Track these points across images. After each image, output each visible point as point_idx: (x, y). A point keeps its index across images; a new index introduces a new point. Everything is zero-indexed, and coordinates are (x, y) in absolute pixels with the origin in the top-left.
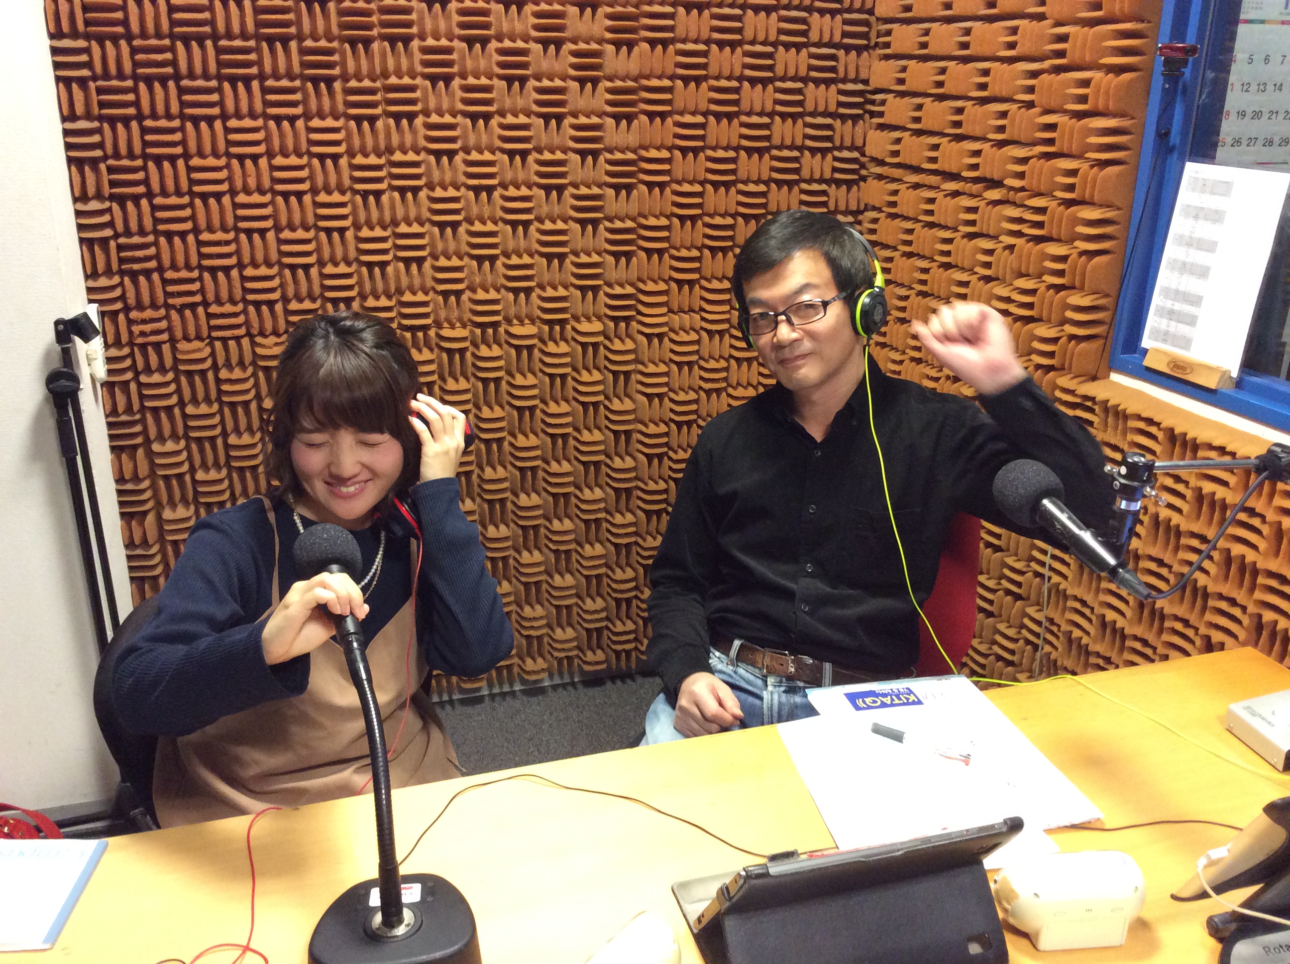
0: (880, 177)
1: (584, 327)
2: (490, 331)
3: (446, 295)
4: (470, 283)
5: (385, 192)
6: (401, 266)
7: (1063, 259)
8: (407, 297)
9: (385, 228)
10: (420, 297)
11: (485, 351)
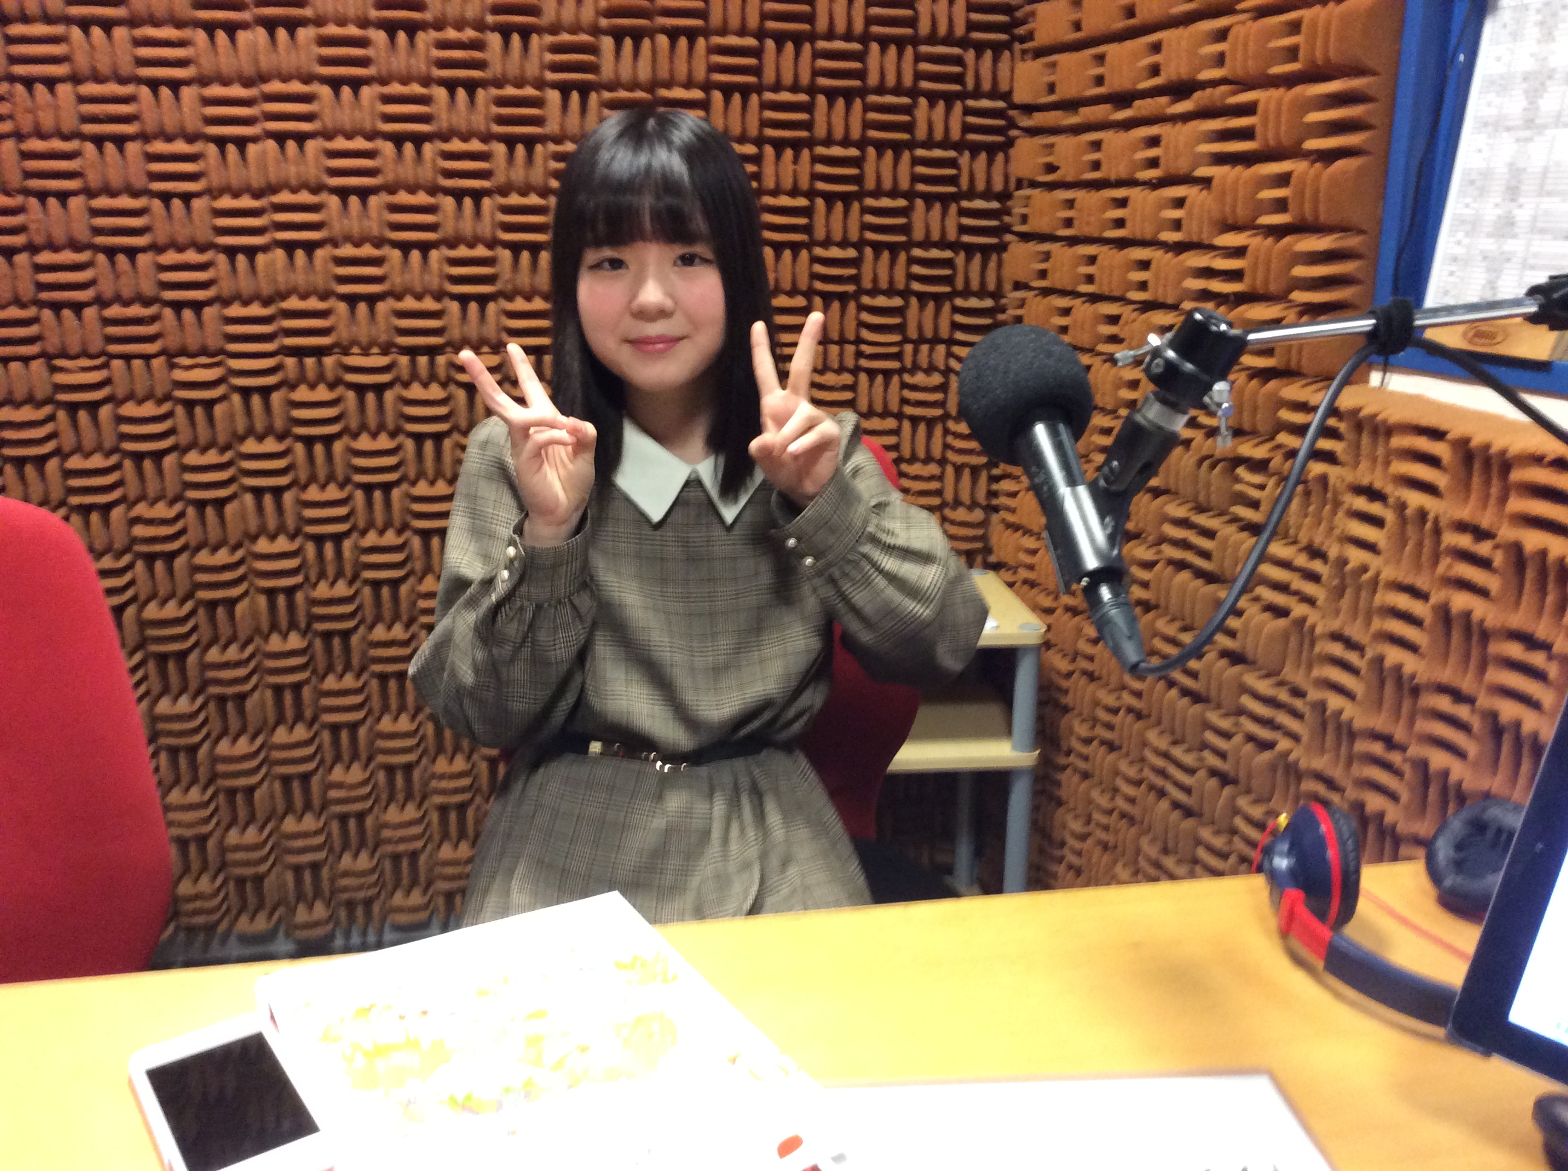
0: (1032, 132)
2: (423, 360)
3: (352, 300)
4: (393, 285)
5: (255, 139)
6: (280, 253)
7: (1283, 180)
8: (293, 303)
9: (257, 195)
10: (313, 303)
11: (416, 391)
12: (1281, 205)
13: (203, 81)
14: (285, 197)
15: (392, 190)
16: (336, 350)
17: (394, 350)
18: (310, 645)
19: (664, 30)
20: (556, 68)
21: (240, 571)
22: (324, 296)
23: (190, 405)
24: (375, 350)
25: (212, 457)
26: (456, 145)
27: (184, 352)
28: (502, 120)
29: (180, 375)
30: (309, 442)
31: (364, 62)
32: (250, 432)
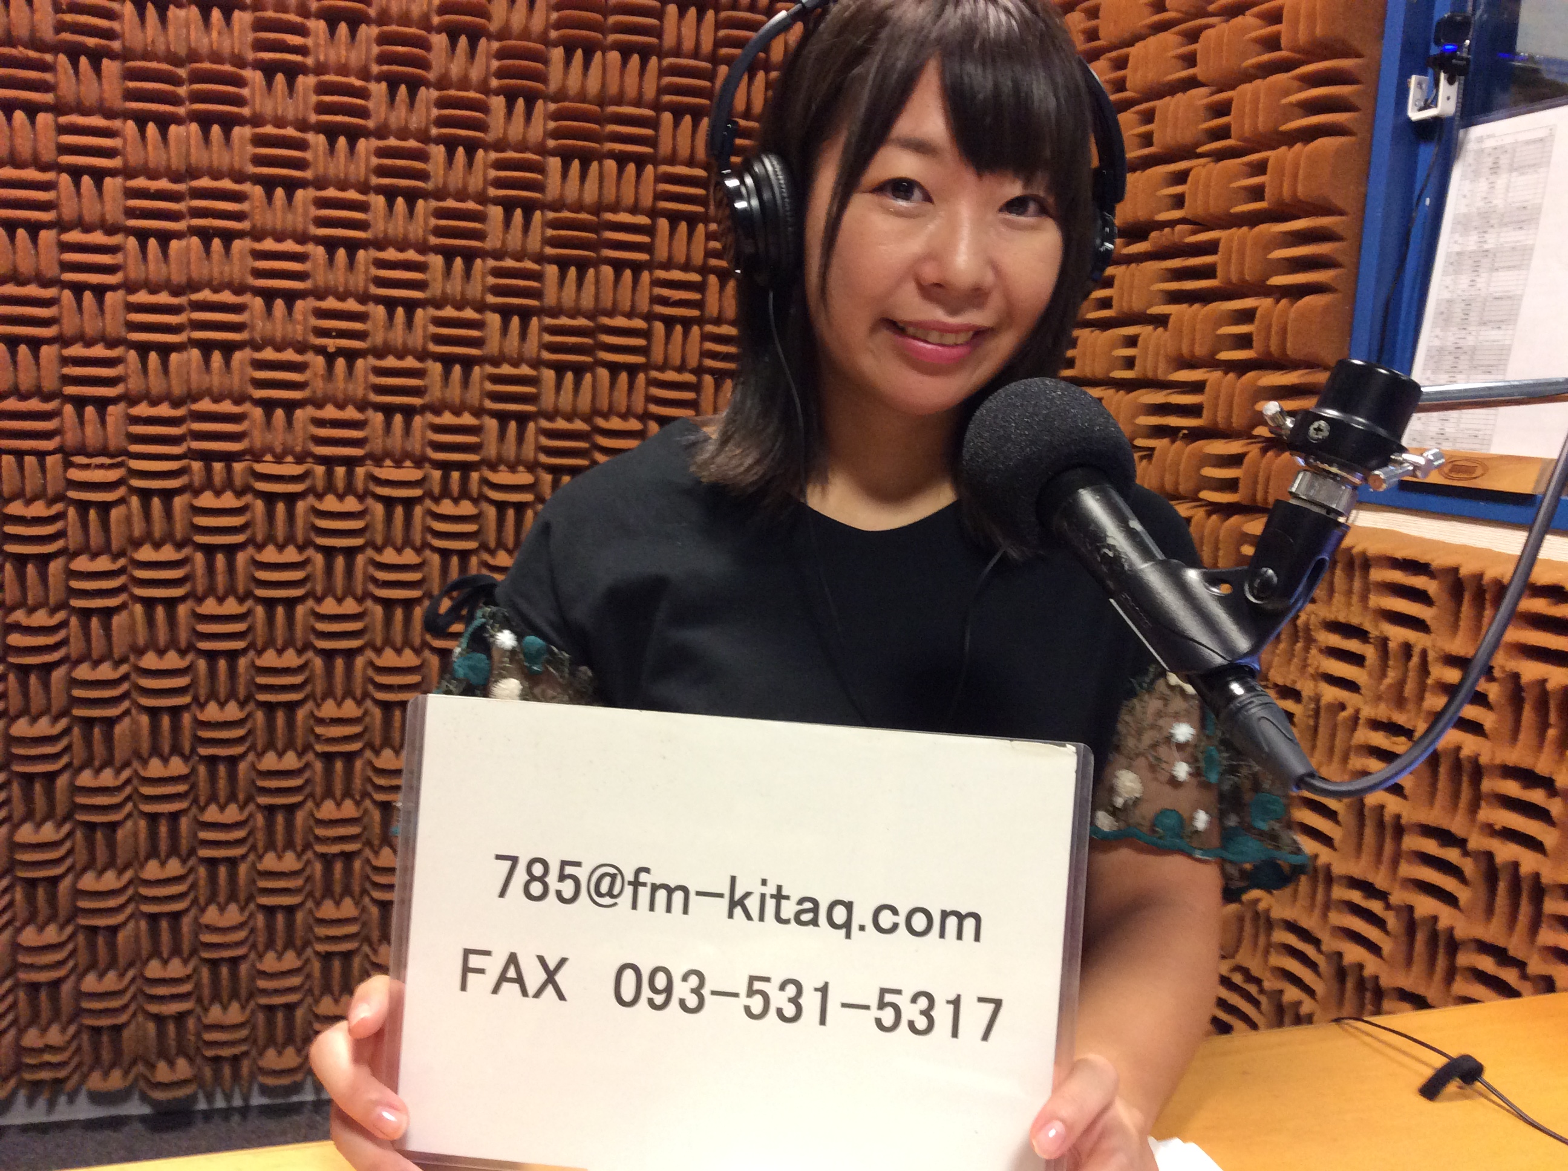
1: (503, 477)
2: (340, 471)
3: (268, 405)
4: (314, 392)
5: (179, 235)
6: (195, 353)
7: (1248, 316)
8: (205, 405)
9: (176, 292)
10: (227, 407)
11: (330, 503)
12: (1244, 341)
13: (128, 173)
14: (206, 295)
15: (320, 295)
16: (247, 457)
17: (310, 460)
18: (194, 771)
19: (612, 155)
20: (499, 183)
21: (125, 686)
22: (238, 402)
23: (83, 507)
24: (290, 459)
25: (103, 563)
26: (391, 254)
27: (82, 451)
28: (439, 232)
29: (75, 474)
30: (210, 551)
31: (301, 165)
32: (148, 538)
